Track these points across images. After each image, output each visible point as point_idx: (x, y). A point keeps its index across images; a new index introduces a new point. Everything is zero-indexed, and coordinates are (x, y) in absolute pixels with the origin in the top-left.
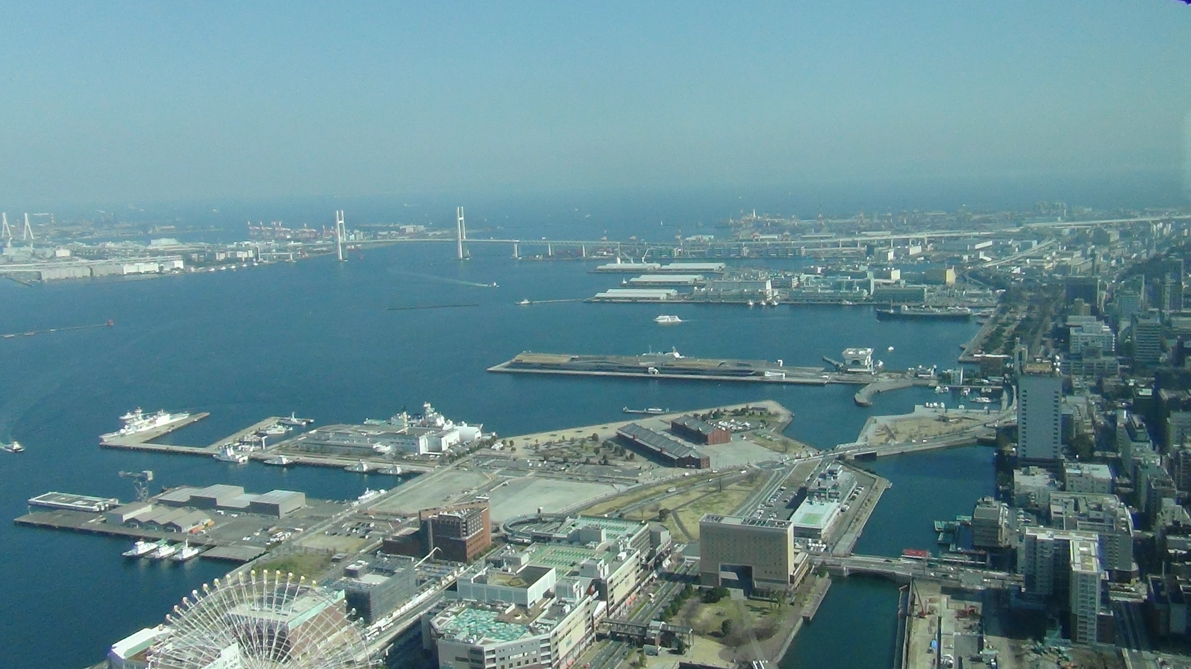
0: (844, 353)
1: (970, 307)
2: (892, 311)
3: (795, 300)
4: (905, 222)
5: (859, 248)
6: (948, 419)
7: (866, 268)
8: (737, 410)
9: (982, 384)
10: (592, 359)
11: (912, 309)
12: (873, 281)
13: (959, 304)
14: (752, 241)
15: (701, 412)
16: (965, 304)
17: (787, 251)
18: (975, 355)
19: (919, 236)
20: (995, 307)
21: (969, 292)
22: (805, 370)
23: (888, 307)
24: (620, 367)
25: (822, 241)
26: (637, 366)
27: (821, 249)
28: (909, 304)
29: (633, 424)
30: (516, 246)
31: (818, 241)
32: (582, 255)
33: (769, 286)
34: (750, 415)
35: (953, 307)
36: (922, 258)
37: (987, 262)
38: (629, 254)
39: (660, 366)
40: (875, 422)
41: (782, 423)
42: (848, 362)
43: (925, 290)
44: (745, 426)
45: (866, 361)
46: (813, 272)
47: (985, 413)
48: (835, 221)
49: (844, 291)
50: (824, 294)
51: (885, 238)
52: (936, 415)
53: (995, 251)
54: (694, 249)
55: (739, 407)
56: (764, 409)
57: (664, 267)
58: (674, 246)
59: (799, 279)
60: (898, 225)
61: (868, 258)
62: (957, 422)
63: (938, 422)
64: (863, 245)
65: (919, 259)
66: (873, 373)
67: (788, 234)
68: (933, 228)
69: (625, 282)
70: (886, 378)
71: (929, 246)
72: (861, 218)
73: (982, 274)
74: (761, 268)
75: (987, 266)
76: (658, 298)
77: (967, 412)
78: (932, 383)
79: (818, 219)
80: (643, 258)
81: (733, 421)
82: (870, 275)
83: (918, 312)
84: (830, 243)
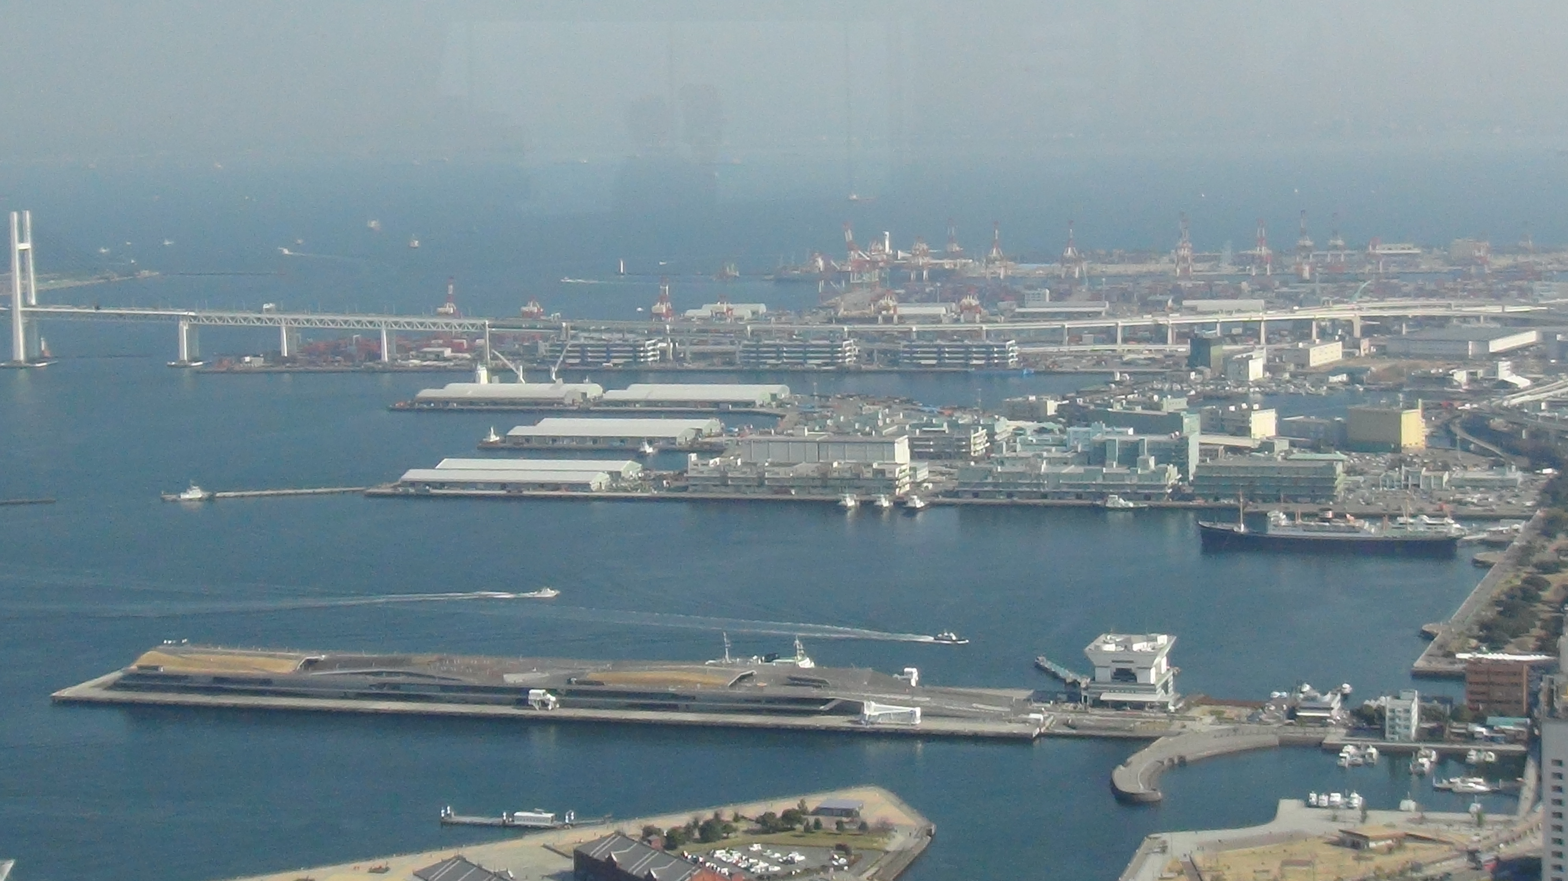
0: (1091, 646)
1: (1458, 518)
2: (1242, 529)
3: (976, 495)
4: (1306, 274)
5: (1170, 346)
6: (1366, 838)
7: (1182, 403)
8: (772, 815)
9: (1471, 737)
10: (368, 663)
11: (1299, 521)
12: (1195, 441)
13: (1430, 509)
14: (874, 320)
15: (665, 823)
16: (1447, 508)
17: (967, 353)
18: (1460, 656)
19: (1341, 312)
20: (1528, 518)
21: (1458, 474)
22: (980, 698)
23: (1232, 513)
24: (445, 688)
25: (1067, 325)
26: (495, 683)
27: (1064, 349)
28: (1292, 507)
29: (458, 858)
30: (184, 328)
31: (1056, 325)
32: (379, 357)
33: (902, 451)
34: (807, 829)
35: (1413, 516)
36: (1344, 377)
37: (1520, 390)
38: (514, 355)
39: (563, 686)
40: (1164, 850)
41: (900, 853)
42: (1104, 675)
43: (1339, 468)
44: (792, 862)
45: (1153, 671)
46: (1034, 413)
47: (1468, 823)
48: (1112, 269)
49: (1114, 467)
50: (1059, 476)
51: (1244, 317)
52: (1334, 829)
53: (1542, 357)
54: (704, 342)
55: (779, 807)
56: (848, 812)
57: (614, 394)
58: (650, 335)
59: (991, 435)
60: (1285, 283)
61: (1193, 375)
62: (1390, 850)
63: (1339, 850)
64: (1182, 335)
65: (1334, 379)
66: (1171, 708)
67: (975, 302)
68: (1383, 290)
69: (494, 438)
70: (1209, 719)
71: (1365, 344)
72: (1184, 259)
73: (1497, 423)
74: (888, 402)
75: (1516, 401)
76: (586, 486)
77: (1422, 820)
78: (1333, 737)
79: (1064, 261)
80: (554, 369)
81: (756, 847)
82: (1191, 423)
83: (1314, 531)
84: (1091, 330)
